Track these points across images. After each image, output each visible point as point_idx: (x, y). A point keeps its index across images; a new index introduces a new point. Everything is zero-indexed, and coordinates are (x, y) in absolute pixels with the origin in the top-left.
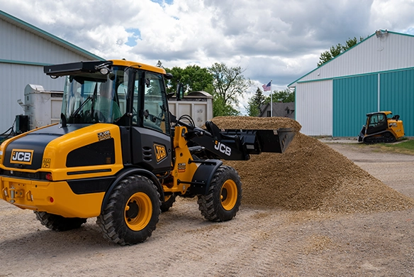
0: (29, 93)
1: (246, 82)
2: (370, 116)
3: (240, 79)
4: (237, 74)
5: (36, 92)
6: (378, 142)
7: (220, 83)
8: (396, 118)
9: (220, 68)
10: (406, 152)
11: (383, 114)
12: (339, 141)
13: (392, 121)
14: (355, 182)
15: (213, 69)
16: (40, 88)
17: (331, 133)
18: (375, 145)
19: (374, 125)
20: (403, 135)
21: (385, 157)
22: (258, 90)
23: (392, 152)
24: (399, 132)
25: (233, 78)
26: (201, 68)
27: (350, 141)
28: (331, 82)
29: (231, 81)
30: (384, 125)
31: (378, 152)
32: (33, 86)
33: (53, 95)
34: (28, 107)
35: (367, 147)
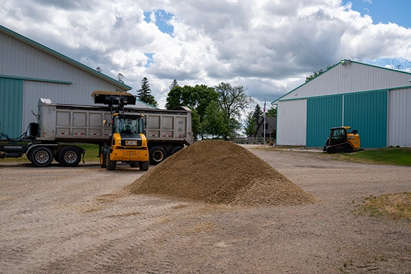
0: (41, 105)
1: (248, 99)
2: (333, 130)
3: (242, 96)
4: (240, 92)
5: (45, 104)
6: (339, 152)
7: (225, 99)
8: (355, 132)
9: (225, 87)
10: (359, 160)
11: (344, 129)
12: (308, 151)
13: (350, 135)
14: (266, 183)
15: (220, 88)
16: (48, 102)
17: (305, 144)
18: (336, 155)
19: (336, 138)
20: (359, 147)
21: (340, 164)
22: (258, 105)
23: (348, 160)
24: (356, 145)
25: (237, 96)
26: (208, 86)
27: (317, 151)
28: (306, 101)
29: (235, 98)
30: (344, 138)
31: (336, 160)
32: (43, 100)
33: (58, 107)
34: (39, 117)
35: (329, 156)
